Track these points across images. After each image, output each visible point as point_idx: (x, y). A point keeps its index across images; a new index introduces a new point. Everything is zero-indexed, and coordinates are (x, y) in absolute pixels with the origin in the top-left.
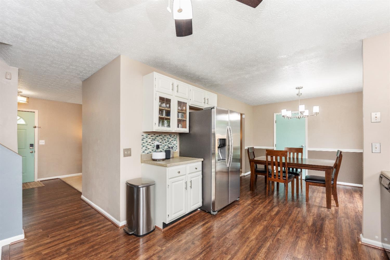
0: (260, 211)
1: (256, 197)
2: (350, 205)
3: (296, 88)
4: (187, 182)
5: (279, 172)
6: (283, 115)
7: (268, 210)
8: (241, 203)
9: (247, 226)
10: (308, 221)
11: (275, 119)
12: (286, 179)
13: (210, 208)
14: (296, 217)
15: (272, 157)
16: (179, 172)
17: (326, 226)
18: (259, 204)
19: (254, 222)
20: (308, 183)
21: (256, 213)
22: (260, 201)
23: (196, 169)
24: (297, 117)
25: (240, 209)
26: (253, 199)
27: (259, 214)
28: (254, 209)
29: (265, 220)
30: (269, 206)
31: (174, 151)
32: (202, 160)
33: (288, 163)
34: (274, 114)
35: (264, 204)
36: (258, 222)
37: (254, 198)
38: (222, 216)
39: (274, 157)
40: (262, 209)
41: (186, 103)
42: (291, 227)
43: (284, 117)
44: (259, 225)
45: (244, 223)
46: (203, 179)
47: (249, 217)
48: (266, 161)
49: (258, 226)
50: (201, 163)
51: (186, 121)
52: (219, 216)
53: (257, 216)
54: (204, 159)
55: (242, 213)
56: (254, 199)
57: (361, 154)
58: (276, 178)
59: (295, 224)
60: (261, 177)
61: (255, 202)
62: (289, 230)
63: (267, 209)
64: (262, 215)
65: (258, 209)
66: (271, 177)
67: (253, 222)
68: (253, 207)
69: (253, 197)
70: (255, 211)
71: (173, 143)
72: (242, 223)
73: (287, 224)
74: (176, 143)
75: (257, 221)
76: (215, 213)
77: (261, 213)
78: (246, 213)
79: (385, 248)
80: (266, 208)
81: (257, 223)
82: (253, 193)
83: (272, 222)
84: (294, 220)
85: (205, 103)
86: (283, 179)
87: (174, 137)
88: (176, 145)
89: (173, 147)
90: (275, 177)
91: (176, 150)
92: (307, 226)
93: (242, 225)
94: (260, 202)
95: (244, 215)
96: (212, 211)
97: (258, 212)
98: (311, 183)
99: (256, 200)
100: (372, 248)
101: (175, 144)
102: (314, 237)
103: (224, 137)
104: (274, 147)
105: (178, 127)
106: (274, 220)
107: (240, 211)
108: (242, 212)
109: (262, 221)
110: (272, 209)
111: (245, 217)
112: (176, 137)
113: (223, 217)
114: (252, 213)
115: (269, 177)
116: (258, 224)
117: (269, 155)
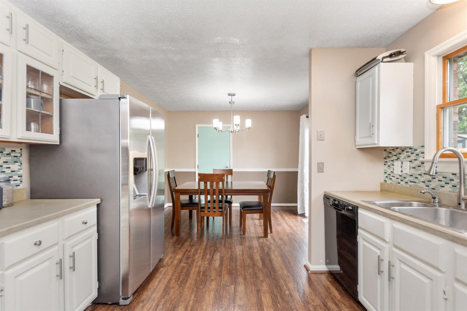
0: (200, 267)
1: (186, 244)
2: (280, 228)
3: (229, 95)
4: (62, 260)
5: (209, 202)
6: (214, 127)
7: (209, 262)
8: (167, 261)
9: (191, 303)
10: (257, 261)
11: (197, 133)
12: (222, 211)
13: (119, 293)
14: (243, 260)
15: (206, 183)
16: (38, 243)
17: (275, 262)
18: (194, 255)
19: (199, 290)
20: (245, 211)
21: (196, 273)
22: (193, 250)
23: (86, 223)
24: (230, 131)
25: (170, 273)
26: (183, 250)
27: (199, 272)
28: (190, 266)
29: (212, 280)
30: (207, 253)
31: (15, 188)
32: (98, 201)
33: (225, 190)
34: (196, 125)
35: (200, 253)
36: (204, 287)
37: (184, 246)
38: (143, 301)
39: (208, 183)
40: (200, 262)
41: (53, 77)
42: (245, 279)
43: (216, 129)
44: (207, 293)
45: (186, 300)
46: (99, 241)
47: (188, 284)
48: (197, 190)
49: (207, 297)
50: (95, 209)
51: (50, 117)
52: (138, 304)
53: (198, 277)
54: (101, 201)
55: (175, 281)
56: (184, 248)
57: (296, 173)
58: (211, 212)
59: (247, 272)
60: (185, 213)
61: (187, 253)
62: (245, 284)
63: (206, 260)
64: (204, 272)
65: (195, 264)
66: (204, 211)
67: (197, 290)
68: (187, 263)
69: (182, 245)
70: (193, 270)
71: (9, 168)
72: (182, 299)
73: (239, 275)
74: (19, 167)
75: (201, 287)
76: (128, 302)
77: (202, 269)
78: (181, 279)
79: (331, 270)
80: (205, 258)
81: (204, 290)
82: (178, 238)
83: (221, 279)
84: (243, 265)
85: (96, 86)
86: (219, 211)
87: (13, 154)
88: (19, 173)
89: (11, 179)
90: (209, 210)
91: (19, 185)
92: (259, 269)
93: (183, 305)
94: (194, 252)
95: (179, 282)
96: (123, 299)
97: (197, 269)
98: (248, 211)
99: (187, 250)
100: (319, 274)
101: (16, 169)
102: (273, 283)
103: (143, 154)
104: (195, 168)
105: (28, 129)
106: (223, 276)
107: (172, 278)
108: (174, 278)
109: (207, 284)
110: (213, 257)
111: (183, 285)
112: (19, 155)
113: (145, 302)
114: (189, 274)
115: (201, 211)
116: (205, 292)
117: (202, 181)
